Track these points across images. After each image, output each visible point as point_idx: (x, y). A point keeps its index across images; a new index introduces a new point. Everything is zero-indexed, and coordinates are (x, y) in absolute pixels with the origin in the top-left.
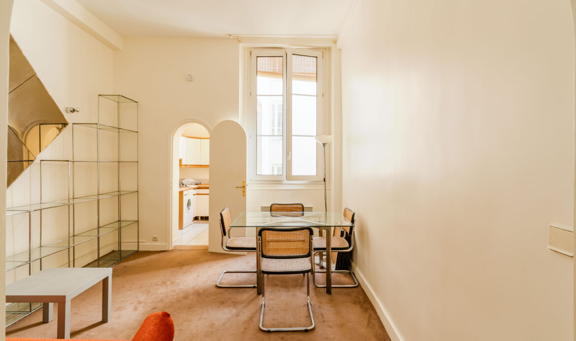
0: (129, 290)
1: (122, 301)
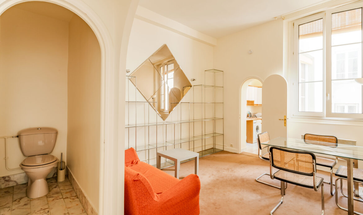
0: (211, 168)
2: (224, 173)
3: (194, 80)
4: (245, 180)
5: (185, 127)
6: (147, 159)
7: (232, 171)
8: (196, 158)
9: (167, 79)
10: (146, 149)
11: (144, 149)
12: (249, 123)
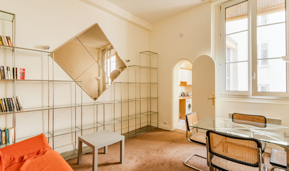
0: (141, 149)
1: (134, 154)
2: (153, 155)
3: (129, 61)
4: (173, 164)
5: (118, 107)
6: (73, 142)
7: (162, 152)
8: (121, 142)
9: (110, 63)
10: (73, 131)
11: (70, 132)
12: (182, 102)
